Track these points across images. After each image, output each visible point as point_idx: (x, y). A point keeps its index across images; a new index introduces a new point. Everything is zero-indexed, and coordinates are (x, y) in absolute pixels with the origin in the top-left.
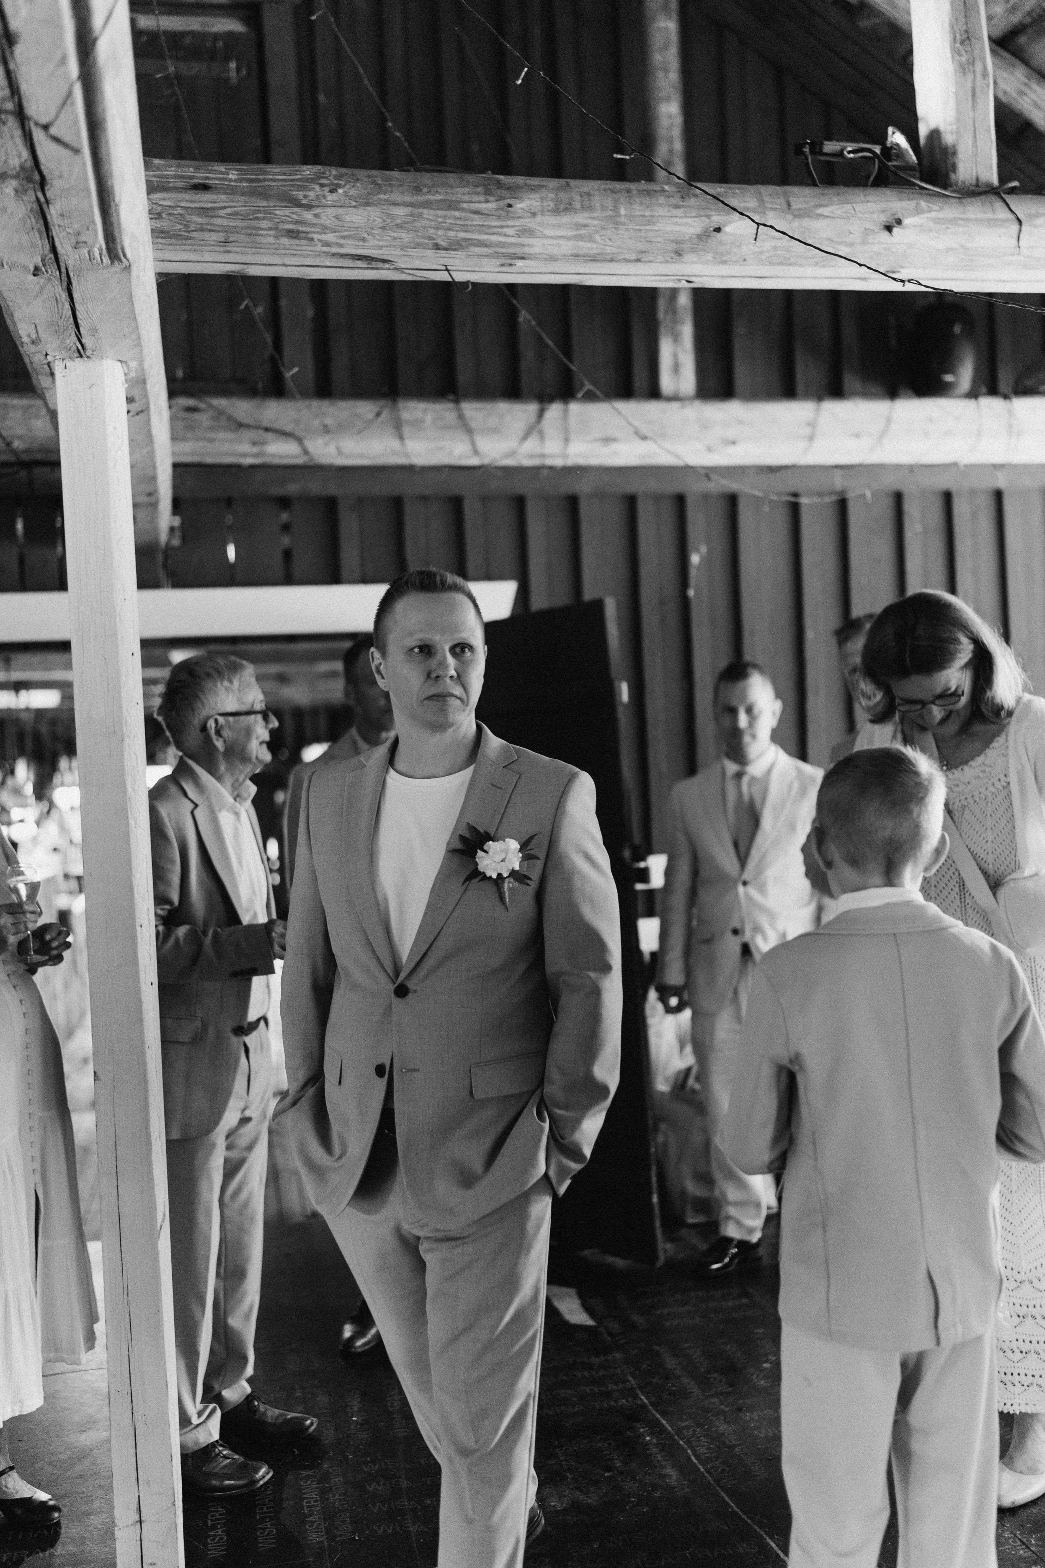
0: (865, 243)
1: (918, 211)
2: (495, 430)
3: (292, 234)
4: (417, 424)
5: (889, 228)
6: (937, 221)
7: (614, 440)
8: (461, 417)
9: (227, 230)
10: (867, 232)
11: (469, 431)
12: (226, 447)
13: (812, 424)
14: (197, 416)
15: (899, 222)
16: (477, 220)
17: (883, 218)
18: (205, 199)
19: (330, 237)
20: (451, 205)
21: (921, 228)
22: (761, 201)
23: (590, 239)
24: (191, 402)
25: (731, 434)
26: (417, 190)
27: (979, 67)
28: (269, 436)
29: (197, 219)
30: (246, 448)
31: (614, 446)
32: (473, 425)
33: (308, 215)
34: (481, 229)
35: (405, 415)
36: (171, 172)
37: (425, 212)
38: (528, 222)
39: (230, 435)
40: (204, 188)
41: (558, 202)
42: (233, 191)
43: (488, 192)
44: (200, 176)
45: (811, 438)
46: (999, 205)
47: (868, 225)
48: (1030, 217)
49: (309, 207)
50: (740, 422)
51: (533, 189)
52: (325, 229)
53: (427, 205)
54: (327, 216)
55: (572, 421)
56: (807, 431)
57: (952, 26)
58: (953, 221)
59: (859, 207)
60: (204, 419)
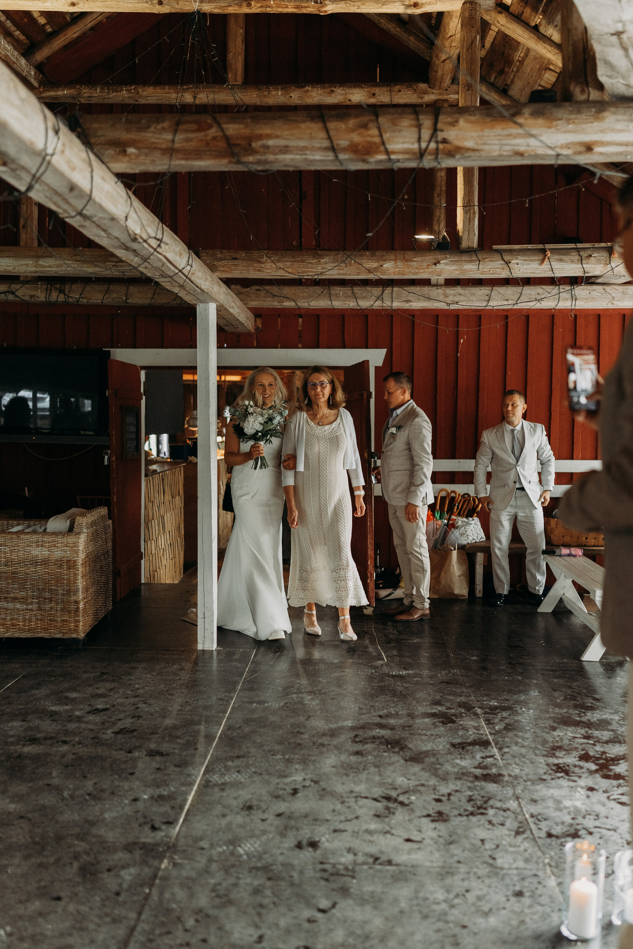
0: (428, 268)
1: (446, 258)
2: (365, 298)
3: (259, 271)
4: (337, 295)
5: (435, 264)
6: (451, 261)
7: (410, 301)
8: (353, 292)
9: (242, 270)
10: (428, 265)
11: (356, 298)
12: (270, 303)
13: (489, 296)
14: (259, 292)
15: (439, 262)
16: (310, 266)
17: (434, 261)
18: (235, 262)
19: (269, 271)
20: (303, 261)
21: (446, 264)
22: (396, 256)
23: (343, 269)
24: (258, 287)
25: (456, 299)
26: (294, 257)
27: (472, 211)
28: (285, 299)
29: (233, 267)
30: (276, 303)
31: (410, 304)
32: (357, 295)
33: (263, 266)
34: (311, 268)
35: (333, 292)
36: (227, 254)
37: (295, 264)
38: (325, 266)
39: (272, 299)
40: (235, 259)
41: (334, 259)
42: (244, 259)
43: (314, 257)
44: (235, 255)
45: (488, 301)
46: (474, 255)
47: (429, 263)
48: (484, 259)
49: (263, 263)
50: (460, 294)
51: (327, 255)
52: (267, 269)
53: (295, 261)
54: (268, 265)
55: (394, 294)
56: (487, 298)
57: (464, 198)
58: (457, 261)
59: (426, 258)
60: (262, 293)
